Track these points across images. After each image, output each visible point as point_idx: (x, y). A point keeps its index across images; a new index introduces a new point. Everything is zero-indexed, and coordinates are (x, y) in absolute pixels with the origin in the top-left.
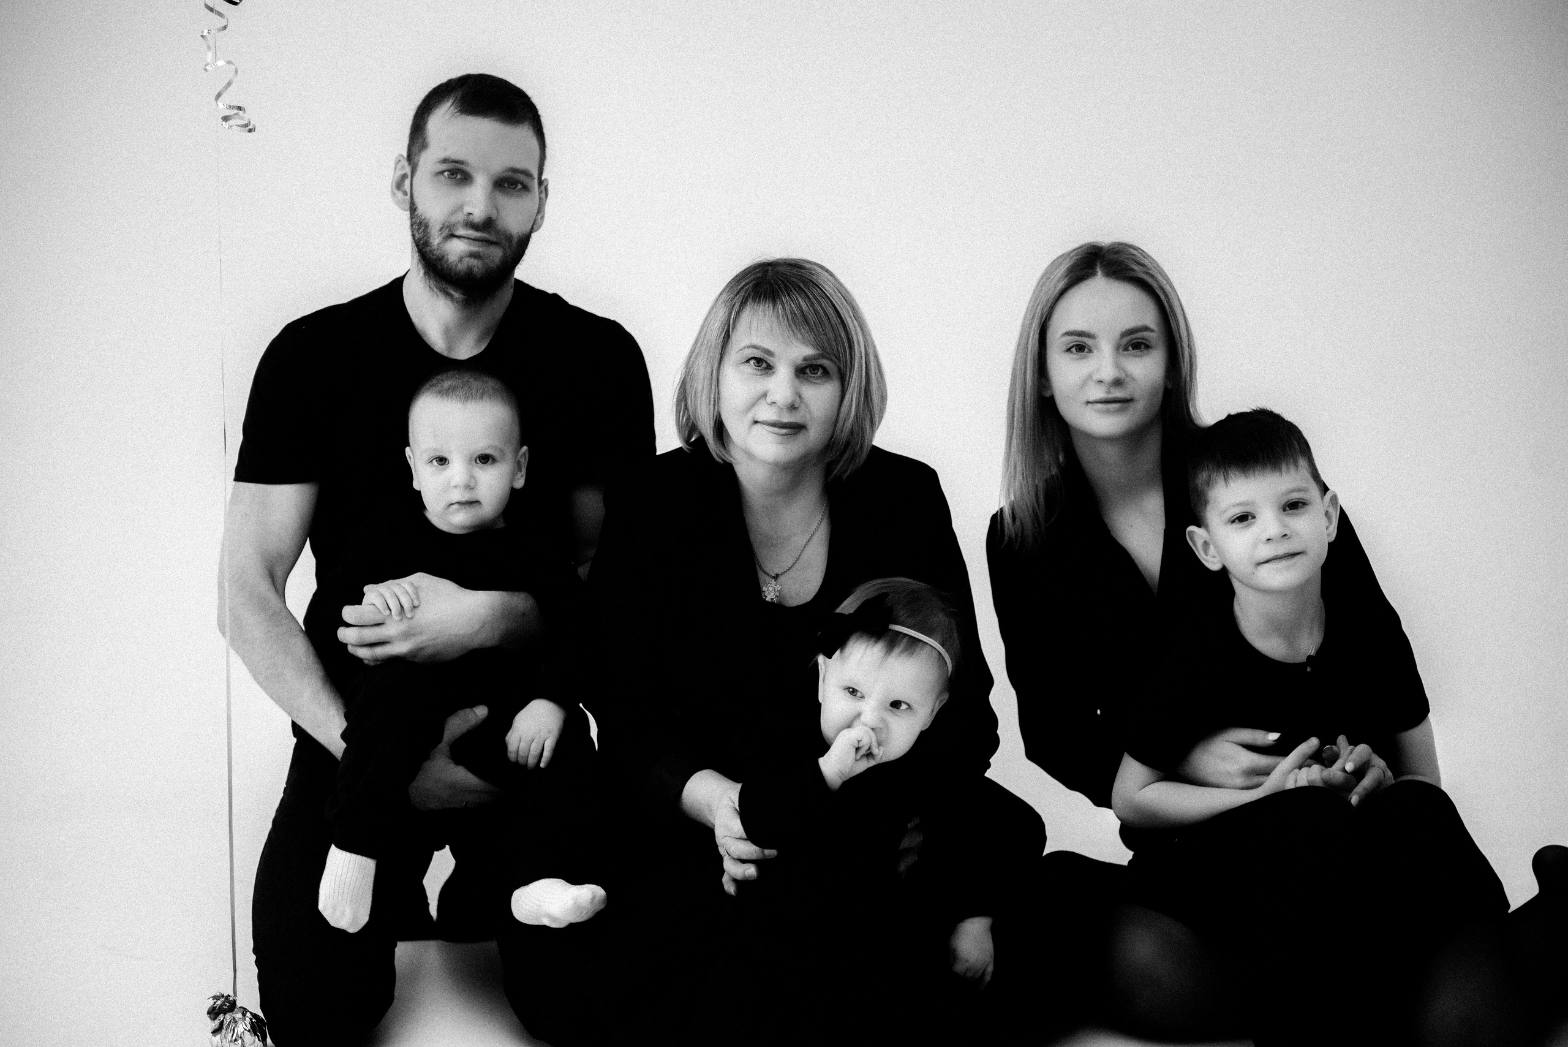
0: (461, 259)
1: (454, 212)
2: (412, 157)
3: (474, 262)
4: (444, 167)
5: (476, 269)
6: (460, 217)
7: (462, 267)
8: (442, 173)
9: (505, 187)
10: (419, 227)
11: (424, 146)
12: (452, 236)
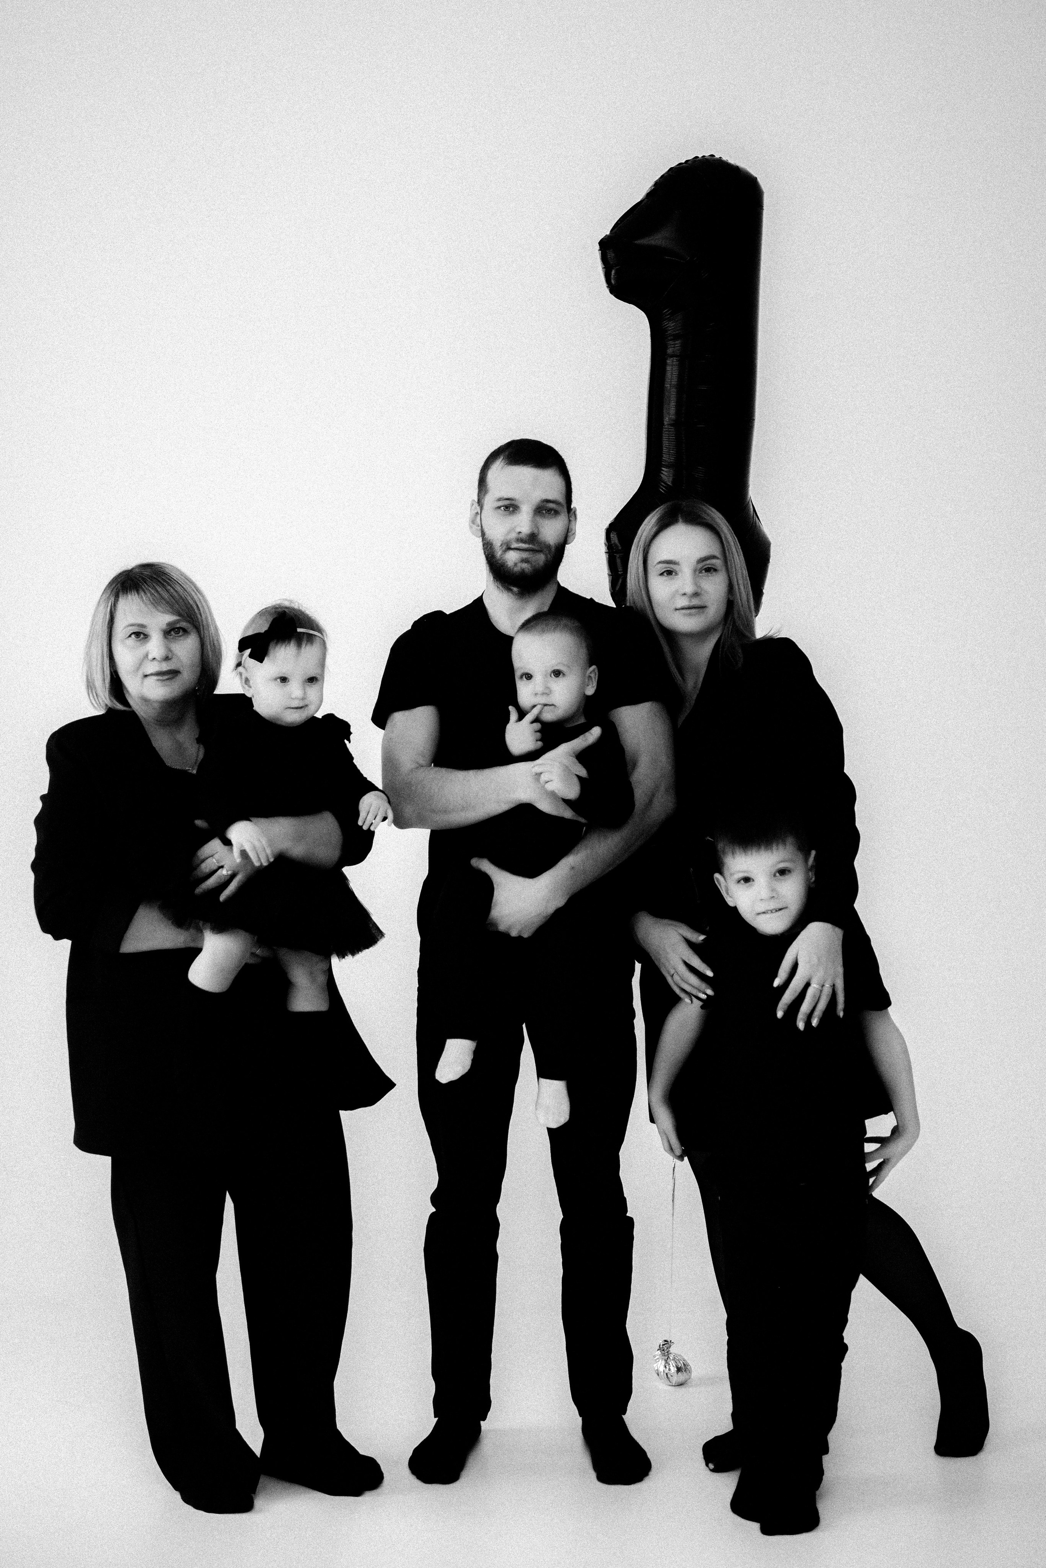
0: (516, 564)
1: (509, 532)
2: (480, 502)
3: (525, 566)
4: (500, 503)
5: (527, 570)
6: (513, 535)
7: (517, 569)
8: (499, 508)
9: (543, 513)
10: (488, 548)
11: (486, 492)
12: (509, 549)
